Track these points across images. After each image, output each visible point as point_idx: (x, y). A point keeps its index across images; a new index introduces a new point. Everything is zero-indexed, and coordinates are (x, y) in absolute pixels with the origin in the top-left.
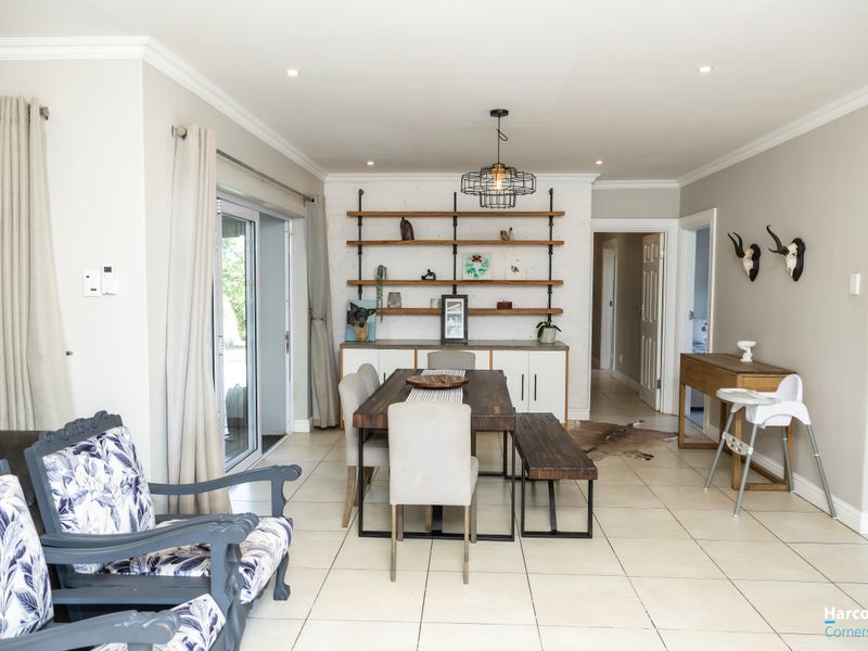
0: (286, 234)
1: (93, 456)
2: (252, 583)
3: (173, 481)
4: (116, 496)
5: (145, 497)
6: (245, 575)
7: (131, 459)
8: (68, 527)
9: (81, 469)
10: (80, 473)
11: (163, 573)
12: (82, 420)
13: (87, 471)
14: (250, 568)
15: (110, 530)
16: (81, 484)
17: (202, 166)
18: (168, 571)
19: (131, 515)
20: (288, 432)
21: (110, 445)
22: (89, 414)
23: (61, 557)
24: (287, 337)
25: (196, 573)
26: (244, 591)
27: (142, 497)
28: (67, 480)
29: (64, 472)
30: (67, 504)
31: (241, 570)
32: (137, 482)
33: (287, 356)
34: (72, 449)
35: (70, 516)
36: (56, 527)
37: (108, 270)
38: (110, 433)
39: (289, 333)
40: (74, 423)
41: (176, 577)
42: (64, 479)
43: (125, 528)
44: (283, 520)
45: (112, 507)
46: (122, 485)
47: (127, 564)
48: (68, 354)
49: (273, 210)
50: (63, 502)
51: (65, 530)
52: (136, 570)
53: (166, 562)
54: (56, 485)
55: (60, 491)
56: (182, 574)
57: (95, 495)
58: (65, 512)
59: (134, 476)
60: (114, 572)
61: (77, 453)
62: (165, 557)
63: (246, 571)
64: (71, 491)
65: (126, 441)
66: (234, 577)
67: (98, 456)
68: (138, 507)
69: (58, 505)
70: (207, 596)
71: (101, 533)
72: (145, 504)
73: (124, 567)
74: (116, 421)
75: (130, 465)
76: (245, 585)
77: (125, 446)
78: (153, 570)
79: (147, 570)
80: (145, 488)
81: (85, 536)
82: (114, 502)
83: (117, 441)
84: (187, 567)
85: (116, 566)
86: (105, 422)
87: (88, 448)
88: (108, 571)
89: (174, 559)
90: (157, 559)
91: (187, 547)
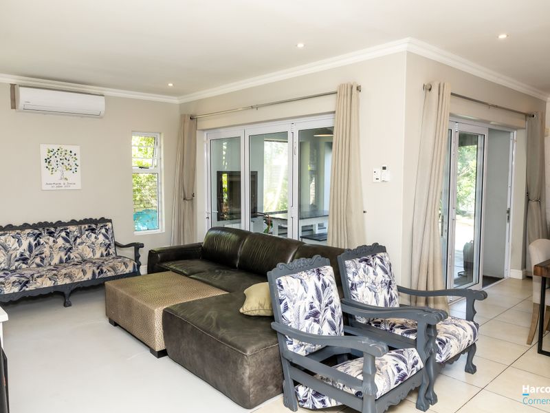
0: (511, 141)
1: (368, 264)
2: (443, 352)
3: (414, 288)
4: (378, 287)
5: (394, 292)
6: (439, 345)
7: (388, 270)
8: (354, 297)
9: (361, 270)
10: (361, 272)
11: (396, 332)
12: (365, 246)
13: (365, 272)
14: (442, 343)
15: (374, 304)
16: (361, 277)
17: (440, 105)
18: (398, 332)
19: (385, 299)
20: (505, 276)
21: (378, 261)
22: (369, 243)
23: (350, 311)
24: (508, 212)
25: (412, 337)
26: (438, 355)
27: (392, 291)
28: (355, 274)
29: (354, 270)
30: (354, 286)
31: (437, 342)
32: (390, 283)
33: (508, 224)
34: (359, 259)
35: (355, 292)
36: (349, 296)
37: (384, 168)
38: (379, 255)
39: (509, 209)
40: (361, 247)
41: (402, 336)
42: (354, 273)
43: (382, 304)
44: (472, 323)
45: (375, 293)
46: (382, 283)
47: (379, 323)
48: (364, 212)
49: (499, 126)
50: (352, 284)
51: (353, 298)
52: (383, 327)
53: (398, 327)
54: (350, 275)
55: (351, 279)
56: (405, 335)
57: (367, 284)
58: (352, 289)
59: (389, 279)
60: (373, 325)
61: (360, 262)
62: (398, 325)
63: (439, 343)
64: (356, 280)
65: (387, 260)
66: (432, 344)
67: (371, 265)
68: (389, 296)
69: (350, 285)
70: (414, 349)
71: (369, 304)
72: (394, 296)
73: (378, 324)
74: (383, 249)
75: (387, 274)
76: (439, 352)
77: (386, 263)
78: (391, 329)
79: (388, 329)
80: (395, 288)
81: (361, 303)
82: (376, 290)
83: (381, 260)
84: (408, 333)
85: (374, 323)
86: (377, 249)
87: (366, 260)
88: (370, 324)
89: (402, 327)
90: (394, 325)
91: (411, 323)
